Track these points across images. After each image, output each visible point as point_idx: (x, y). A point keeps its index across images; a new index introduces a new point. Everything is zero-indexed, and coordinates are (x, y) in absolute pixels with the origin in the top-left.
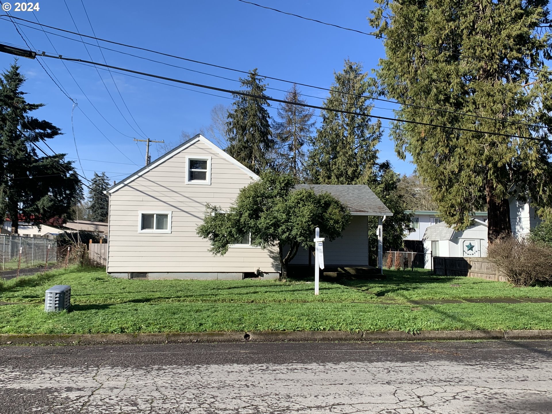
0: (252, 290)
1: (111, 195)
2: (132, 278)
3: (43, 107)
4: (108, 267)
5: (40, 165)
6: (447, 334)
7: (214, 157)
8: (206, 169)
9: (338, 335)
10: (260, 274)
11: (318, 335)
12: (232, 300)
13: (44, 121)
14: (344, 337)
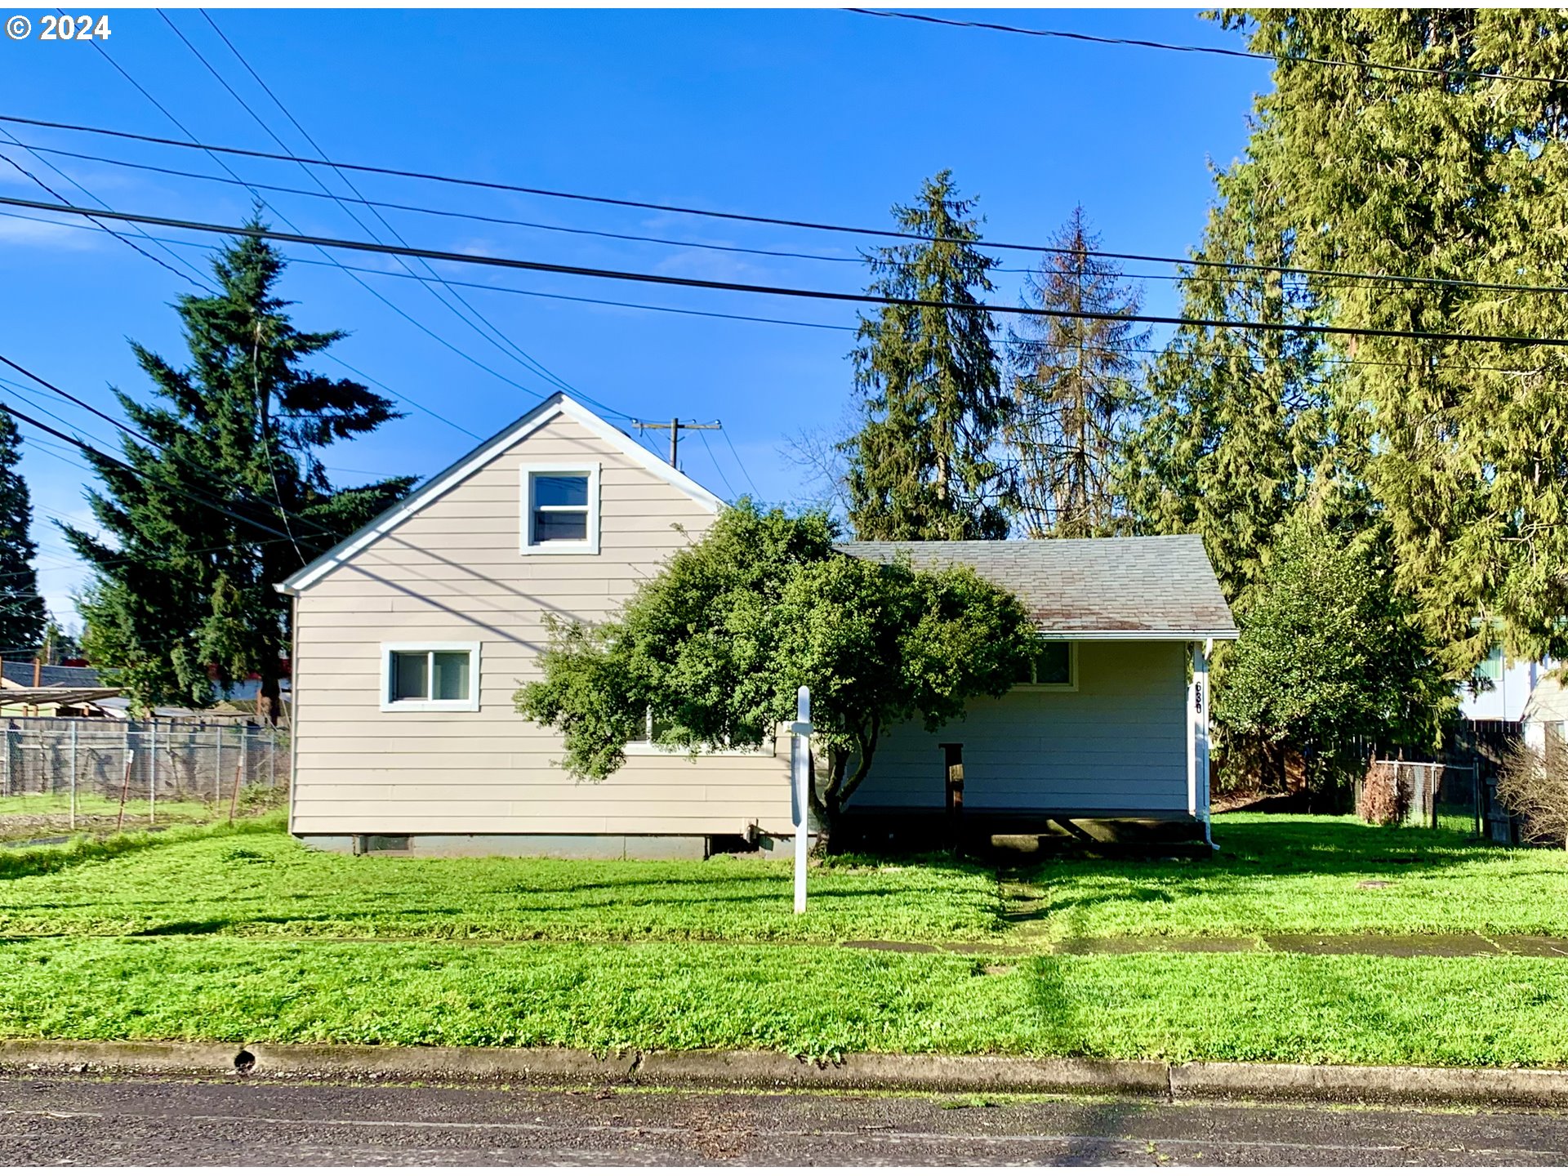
0: (606, 895)
1: (299, 597)
2: (366, 850)
3: (343, 340)
4: (294, 818)
5: (322, 512)
6: (944, 1067)
7: (607, 463)
8: (585, 503)
9: (549, 1064)
10: (757, 840)
11: (482, 1062)
12: (474, 930)
13: (346, 381)
14: (568, 1069)
